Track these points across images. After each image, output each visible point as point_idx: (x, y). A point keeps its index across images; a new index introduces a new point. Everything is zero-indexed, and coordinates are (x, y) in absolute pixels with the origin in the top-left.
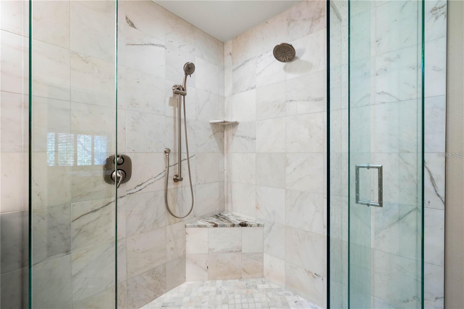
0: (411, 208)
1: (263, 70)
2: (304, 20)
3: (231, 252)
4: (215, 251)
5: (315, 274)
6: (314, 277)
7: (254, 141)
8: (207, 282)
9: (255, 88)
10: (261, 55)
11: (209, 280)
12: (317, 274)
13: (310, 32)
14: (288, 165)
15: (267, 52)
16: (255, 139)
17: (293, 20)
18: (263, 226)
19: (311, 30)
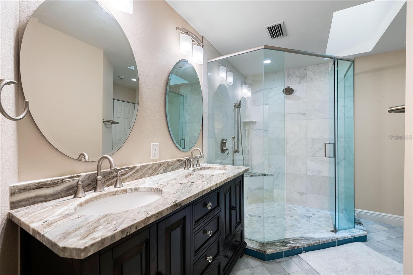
0: (343, 158)
1: (273, 96)
2: (297, 77)
3: (259, 189)
4: (251, 189)
5: (302, 193)
6: (302, 194)
7: (267, 132)
8: (248, 205)
9: (268, 104)
10: (272, 88)
11: (248, 204)
12: (303, 192)
13: (300, 83)
14: (288, 144)
15: (276, 87)
16: (268, 131)
17: (290, 75)
18: (273, 175)
19: (300, 82)
